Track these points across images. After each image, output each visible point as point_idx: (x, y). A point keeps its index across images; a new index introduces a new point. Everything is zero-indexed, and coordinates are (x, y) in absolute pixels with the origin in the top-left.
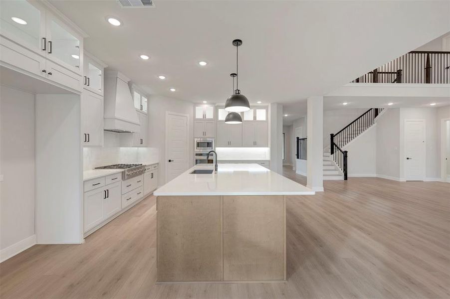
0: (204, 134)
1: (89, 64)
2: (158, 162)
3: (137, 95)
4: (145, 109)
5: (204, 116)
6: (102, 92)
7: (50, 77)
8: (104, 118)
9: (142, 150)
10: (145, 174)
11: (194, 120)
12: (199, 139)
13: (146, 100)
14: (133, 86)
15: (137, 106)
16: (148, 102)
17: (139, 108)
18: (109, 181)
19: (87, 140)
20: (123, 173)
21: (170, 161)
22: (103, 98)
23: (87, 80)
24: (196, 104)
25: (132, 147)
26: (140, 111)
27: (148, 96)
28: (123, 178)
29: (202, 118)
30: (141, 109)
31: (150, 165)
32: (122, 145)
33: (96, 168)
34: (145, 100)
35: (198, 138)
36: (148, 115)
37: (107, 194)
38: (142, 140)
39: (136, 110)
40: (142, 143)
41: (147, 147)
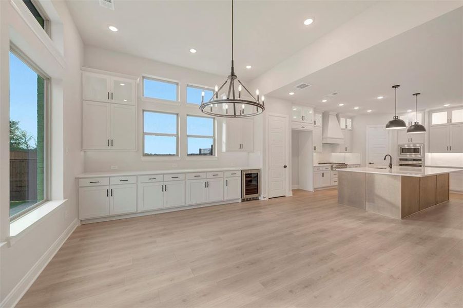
0: (410, 140)
2: (360, 163)
4: (349, 127)
6: (321, 125)
7: (304, 128)
8: (323, 138)
9: (348, 155)
13: (351, 120)
14: (340, 116)
15: (343, 126)
16: (352, 122)
17: (344, 127)
18: (324, 169)
19: (315, 149)
20: (332, 166)
21: (370, 163)
22: (322, 128)
23: (315, 122)
25: (339, 152)
27: (352, 118)
30: (346, 128)
32: (333, 152)
33: (319, 163)
34: (349, 121)
36: (352, 131)
38: (346, 148)
39: (342, 129)
40: (346, 150)
41: (351, 153)
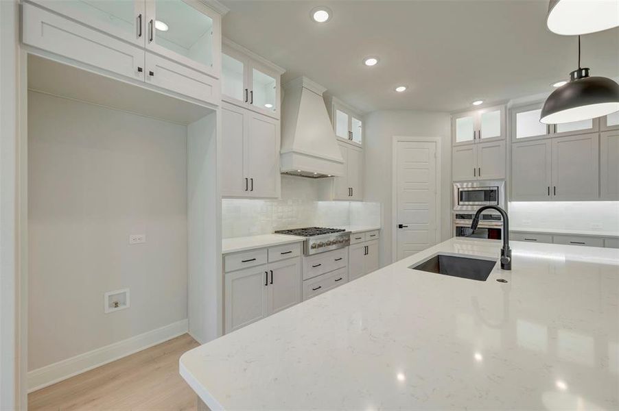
0: (477, 172)
1: (254, 70)
2: (379, 227)
3: (341, 117)
4: (357, 138)
5: (477, 134)
6: (277, 114)
7: (153, 80)
8: (281, 154)
9: (356, 205)
10: (350, 247)
11: (452, 147)
12: (465, 185)
13: (360, 123)
15: (342, 132)
16: (364, 127)
17: (346, 136)
18: (275, 255)
19: (250, 188)
20: (305, 243)
21: (401, 226)
22: (279, 122)
23: (249, 94)
24: (456, 113)
25: (334, 200)
26: (349, 141)
27: (363, 117)
28: (305, 252)
29: (472, 138)
30: (350, 138)
31: (361, 233)
32: (321, 197)
33: (276, 232)
34: (357, 124)
35: (462, 182)
36: (363, 147)
37: (269, 278)
38: (351, 190)
39: (340, 140)
40: (351, 195)
41: (362, 201)
